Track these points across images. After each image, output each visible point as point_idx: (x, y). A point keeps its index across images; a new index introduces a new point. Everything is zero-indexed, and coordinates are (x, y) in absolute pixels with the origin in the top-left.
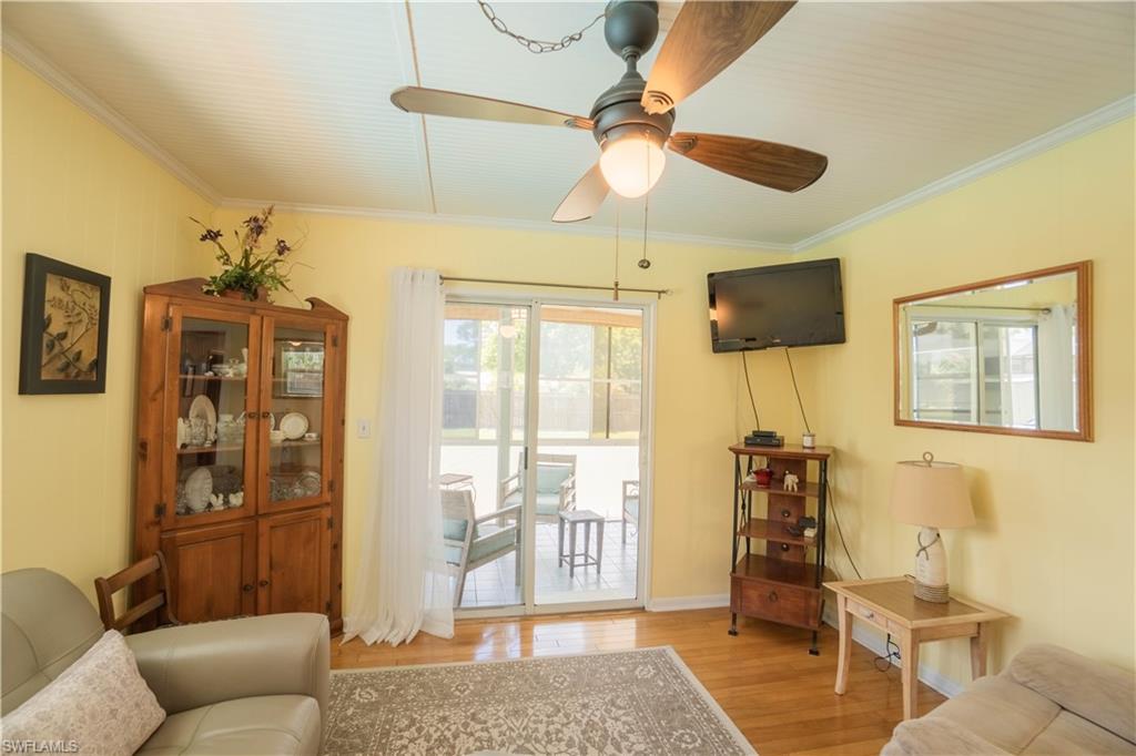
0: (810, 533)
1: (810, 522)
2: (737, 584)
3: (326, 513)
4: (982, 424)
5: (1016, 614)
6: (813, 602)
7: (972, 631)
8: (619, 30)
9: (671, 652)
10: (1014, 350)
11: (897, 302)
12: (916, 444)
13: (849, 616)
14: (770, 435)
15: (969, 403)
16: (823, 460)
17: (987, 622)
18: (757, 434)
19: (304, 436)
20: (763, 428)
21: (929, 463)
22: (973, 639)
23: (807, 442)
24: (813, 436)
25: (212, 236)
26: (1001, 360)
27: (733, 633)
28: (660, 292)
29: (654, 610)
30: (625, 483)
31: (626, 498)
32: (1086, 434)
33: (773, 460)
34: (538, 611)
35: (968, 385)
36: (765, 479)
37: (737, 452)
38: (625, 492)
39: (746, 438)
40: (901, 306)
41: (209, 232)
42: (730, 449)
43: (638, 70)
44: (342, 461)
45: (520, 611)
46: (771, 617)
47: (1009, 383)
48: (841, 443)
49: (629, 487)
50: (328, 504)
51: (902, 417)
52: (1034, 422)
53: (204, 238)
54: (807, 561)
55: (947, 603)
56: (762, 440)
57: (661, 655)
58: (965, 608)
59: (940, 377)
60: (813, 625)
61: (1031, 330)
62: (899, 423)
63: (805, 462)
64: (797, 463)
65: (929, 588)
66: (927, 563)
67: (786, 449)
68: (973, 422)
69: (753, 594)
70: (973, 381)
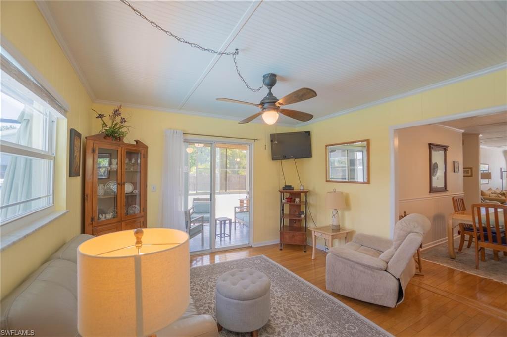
0: (303, 216)
1: (303, 213)
2: (282, 233)
3: (142, 220)
4: (349, 181)
5: (355, 230)
6: (305, 236)
7: (345, 235)
8: (267, 81)
9: (264, 256)
10: (358, 158)
11: (326, 146)
12: (331, 187)
13: (316, 236)
14: (290, 187)
15: (345, 176)
16: (306, 193)
17: (349, 232)
18: (286, 186)
19: (132, 192)
20: (287, 184)
21: (335, 192)
22: (346, 238)
23: (301, 188)
24: (303, 186)
25: (100, 116)
26: (355, 161)
27: (281, 250)
28: (255, 140)
29: (255, 246)
30: (235, 207)
31: (236, 213)
32: (368, 182)
33: (291, 194)
34: (217, 250)
35: (345, 169)
36: (289, 200)
37: (281, 192)
38: (235, 210)
39: (283, 188)
40: (327, 147)
41: (100, 115)
42: (279, 191)
43: (272, 92)
44: (146, 200)
45: (210, 251)
46: (292, 243)
47: (357, 169)
48: (311, 189)
49: (237, 208)
50: (142, 216)
51: (328, 180)
52: (362, 179)
53: (97, 117)
54: (301, 226)
55: (339, 230)
56: (288, 188)
57: (261, 257)
58: (343, 230)
59: (337, 167)
60: (305, 243)
61: (361, 153)
62: (327, 181)
63: (300, 194)
64: (298, 194)
65: (335, 226)
66: (335, 219)
67: (294, 190)
68: (347, 180)
69: (287, 236)
70: (347, 168)
